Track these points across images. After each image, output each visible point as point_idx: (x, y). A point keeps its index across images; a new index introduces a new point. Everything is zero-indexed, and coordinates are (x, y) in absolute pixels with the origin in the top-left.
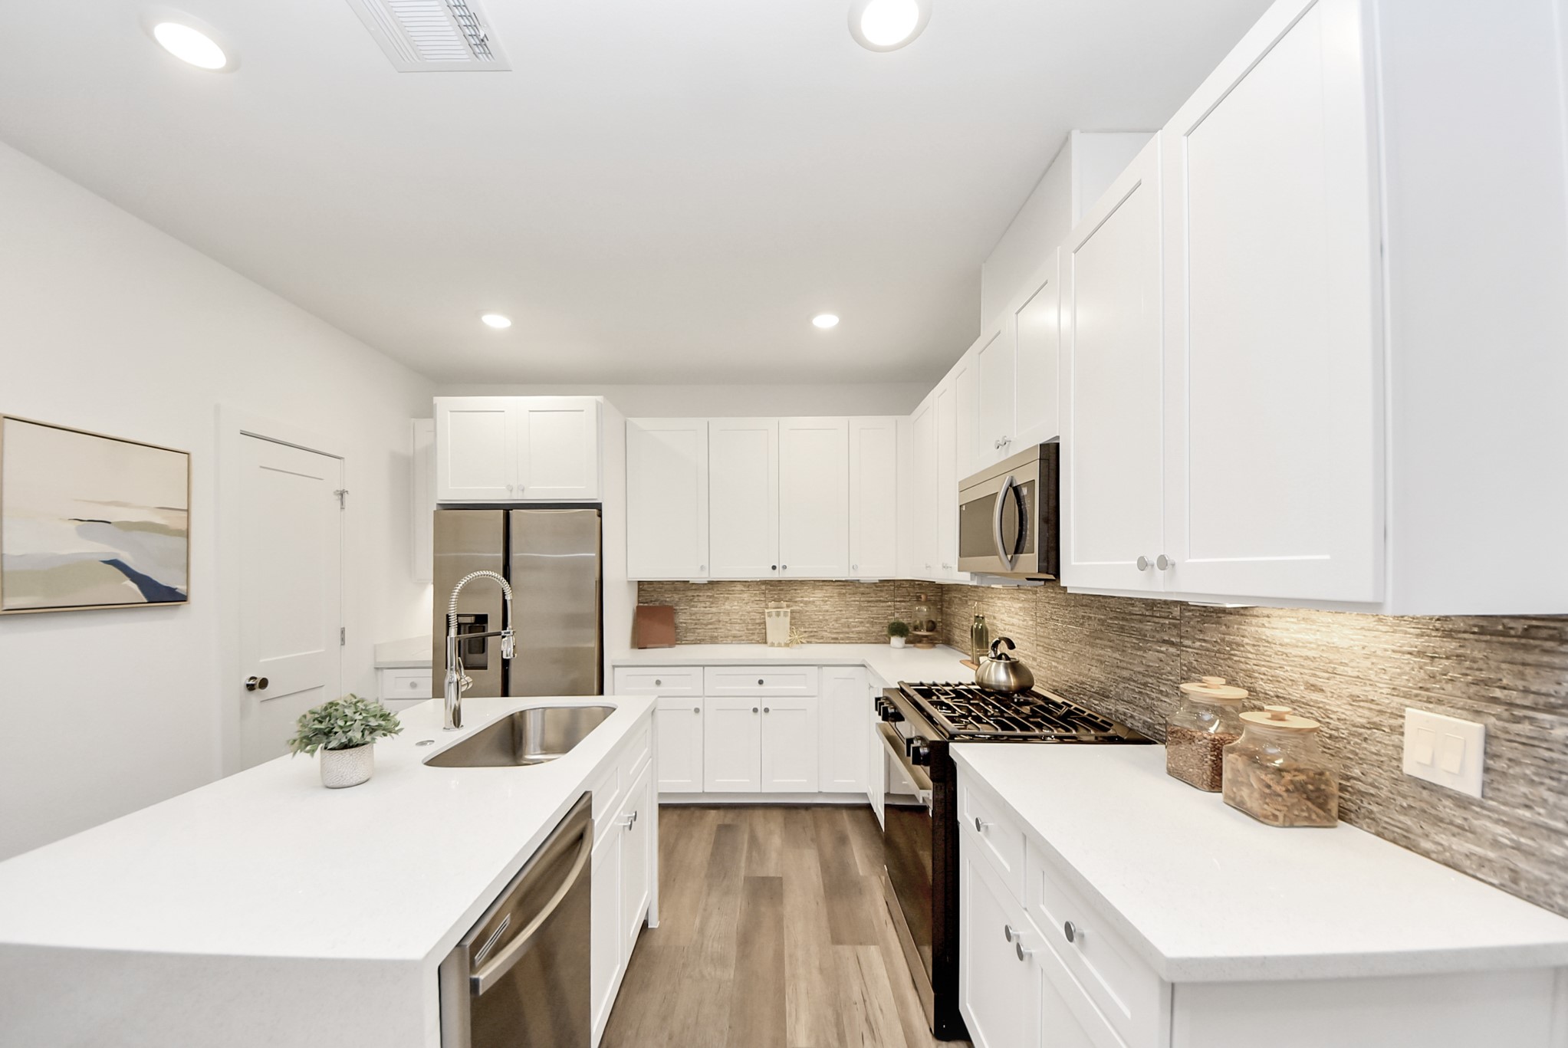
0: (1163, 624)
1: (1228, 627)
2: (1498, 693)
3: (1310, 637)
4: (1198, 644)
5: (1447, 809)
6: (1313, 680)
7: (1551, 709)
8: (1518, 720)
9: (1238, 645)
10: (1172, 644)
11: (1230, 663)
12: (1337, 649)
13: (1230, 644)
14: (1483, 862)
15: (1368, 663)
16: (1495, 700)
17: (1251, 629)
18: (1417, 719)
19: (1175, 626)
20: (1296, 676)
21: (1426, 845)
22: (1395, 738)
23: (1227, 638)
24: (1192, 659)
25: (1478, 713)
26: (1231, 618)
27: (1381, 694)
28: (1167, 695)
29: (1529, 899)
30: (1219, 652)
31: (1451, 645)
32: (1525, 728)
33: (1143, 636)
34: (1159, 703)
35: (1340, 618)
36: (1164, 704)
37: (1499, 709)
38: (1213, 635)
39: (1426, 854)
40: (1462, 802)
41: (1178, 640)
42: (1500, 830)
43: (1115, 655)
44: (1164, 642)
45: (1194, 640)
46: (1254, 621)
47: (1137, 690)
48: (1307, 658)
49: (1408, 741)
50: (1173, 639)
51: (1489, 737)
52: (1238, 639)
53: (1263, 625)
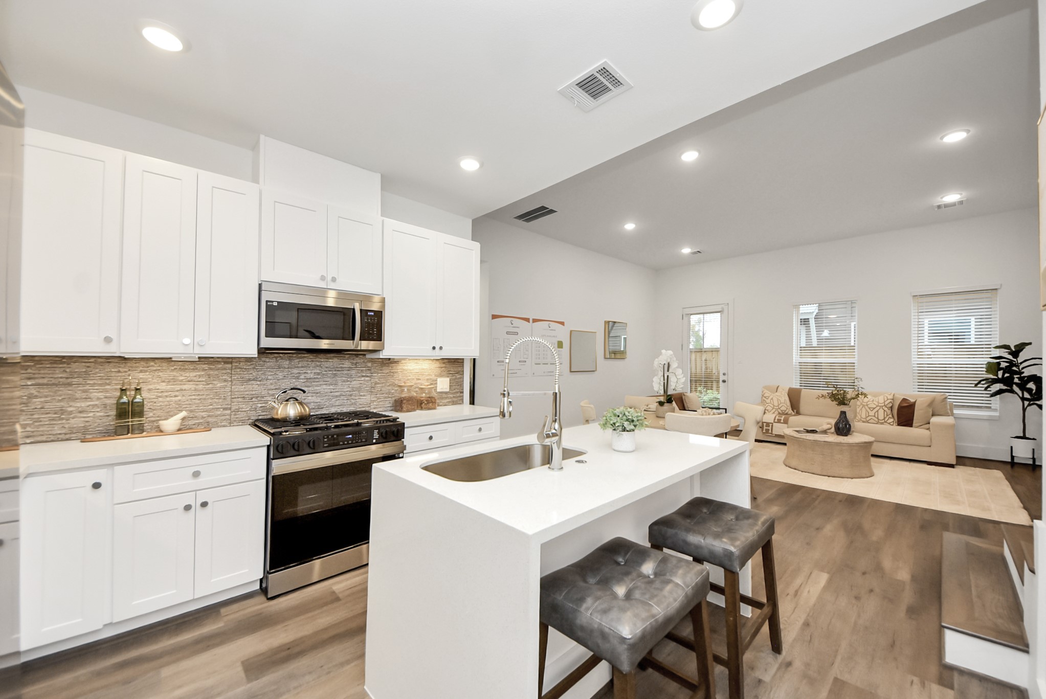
0: (362, 370)
1: (392, 367)
2: (451, 372)
3: (417, 367)
4: (379, 375)
5: (444, 395)
6: (418, 378)
7: (457, 373)
8: (453, 376)
9: (396, 372)
10: (367, 376)
11: (392, 378)
12: (423, 369)
13: (393, 373)
14: (449, 402)
15: (430, 371)
16: (451, 374)
17: (400, 367)
18: (439, 380)
19: (368, 370)
20: (414, 378)
21: (441, 404)
22: (436, 385)
23: (392, 371)
24: (377, 380)
25: (448, 377)
26: (394, 364)
27: (433, 377)
28: (364, 396)
29: (455, 404)
30: (389, 375)
31: (444, 365)
32: (454, 377)
33: (351, 376)
34: (360, 400)
35: (425, 362)
36: (362, 400)
37: (451, 375)
38: (386, 370)
39: (441, 406)
40: (446, 393)
41: (370, 375)
42: (451, 395)
43: (329, 387)
44: (363, 376)
45: (378, 373)
46: (401, 365)
47: (345, 399)
48: (417, 372)
49: (438, 385)
50: (368, 375)
51: (450, 380)
52: (396, 371)
53: (404, 366)
